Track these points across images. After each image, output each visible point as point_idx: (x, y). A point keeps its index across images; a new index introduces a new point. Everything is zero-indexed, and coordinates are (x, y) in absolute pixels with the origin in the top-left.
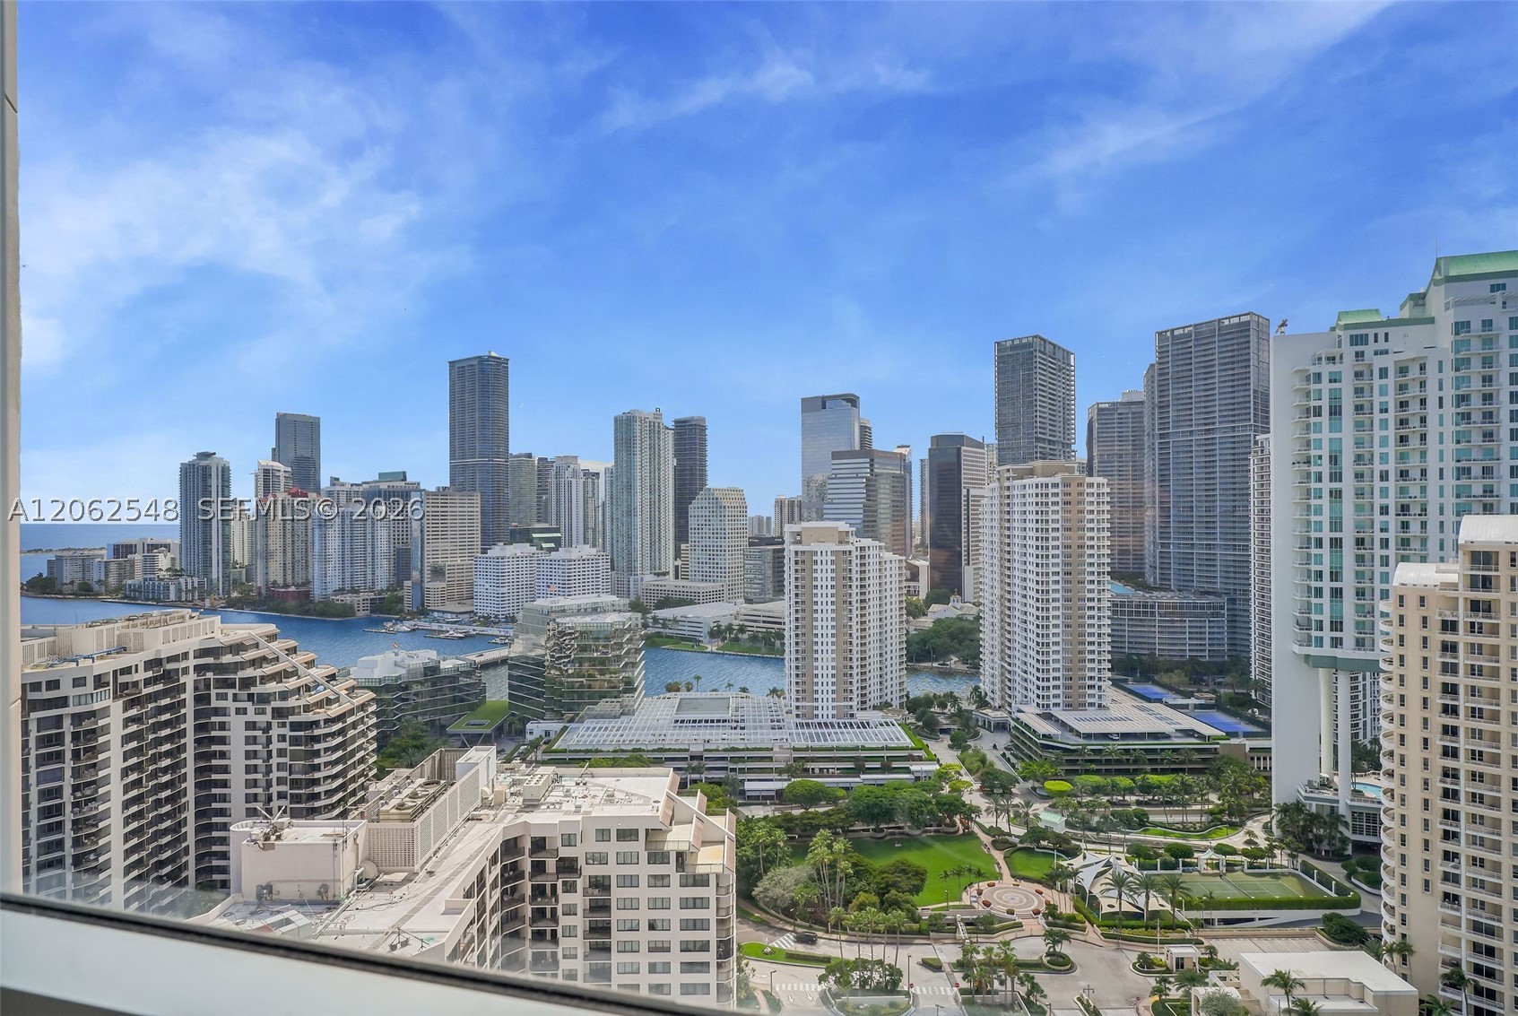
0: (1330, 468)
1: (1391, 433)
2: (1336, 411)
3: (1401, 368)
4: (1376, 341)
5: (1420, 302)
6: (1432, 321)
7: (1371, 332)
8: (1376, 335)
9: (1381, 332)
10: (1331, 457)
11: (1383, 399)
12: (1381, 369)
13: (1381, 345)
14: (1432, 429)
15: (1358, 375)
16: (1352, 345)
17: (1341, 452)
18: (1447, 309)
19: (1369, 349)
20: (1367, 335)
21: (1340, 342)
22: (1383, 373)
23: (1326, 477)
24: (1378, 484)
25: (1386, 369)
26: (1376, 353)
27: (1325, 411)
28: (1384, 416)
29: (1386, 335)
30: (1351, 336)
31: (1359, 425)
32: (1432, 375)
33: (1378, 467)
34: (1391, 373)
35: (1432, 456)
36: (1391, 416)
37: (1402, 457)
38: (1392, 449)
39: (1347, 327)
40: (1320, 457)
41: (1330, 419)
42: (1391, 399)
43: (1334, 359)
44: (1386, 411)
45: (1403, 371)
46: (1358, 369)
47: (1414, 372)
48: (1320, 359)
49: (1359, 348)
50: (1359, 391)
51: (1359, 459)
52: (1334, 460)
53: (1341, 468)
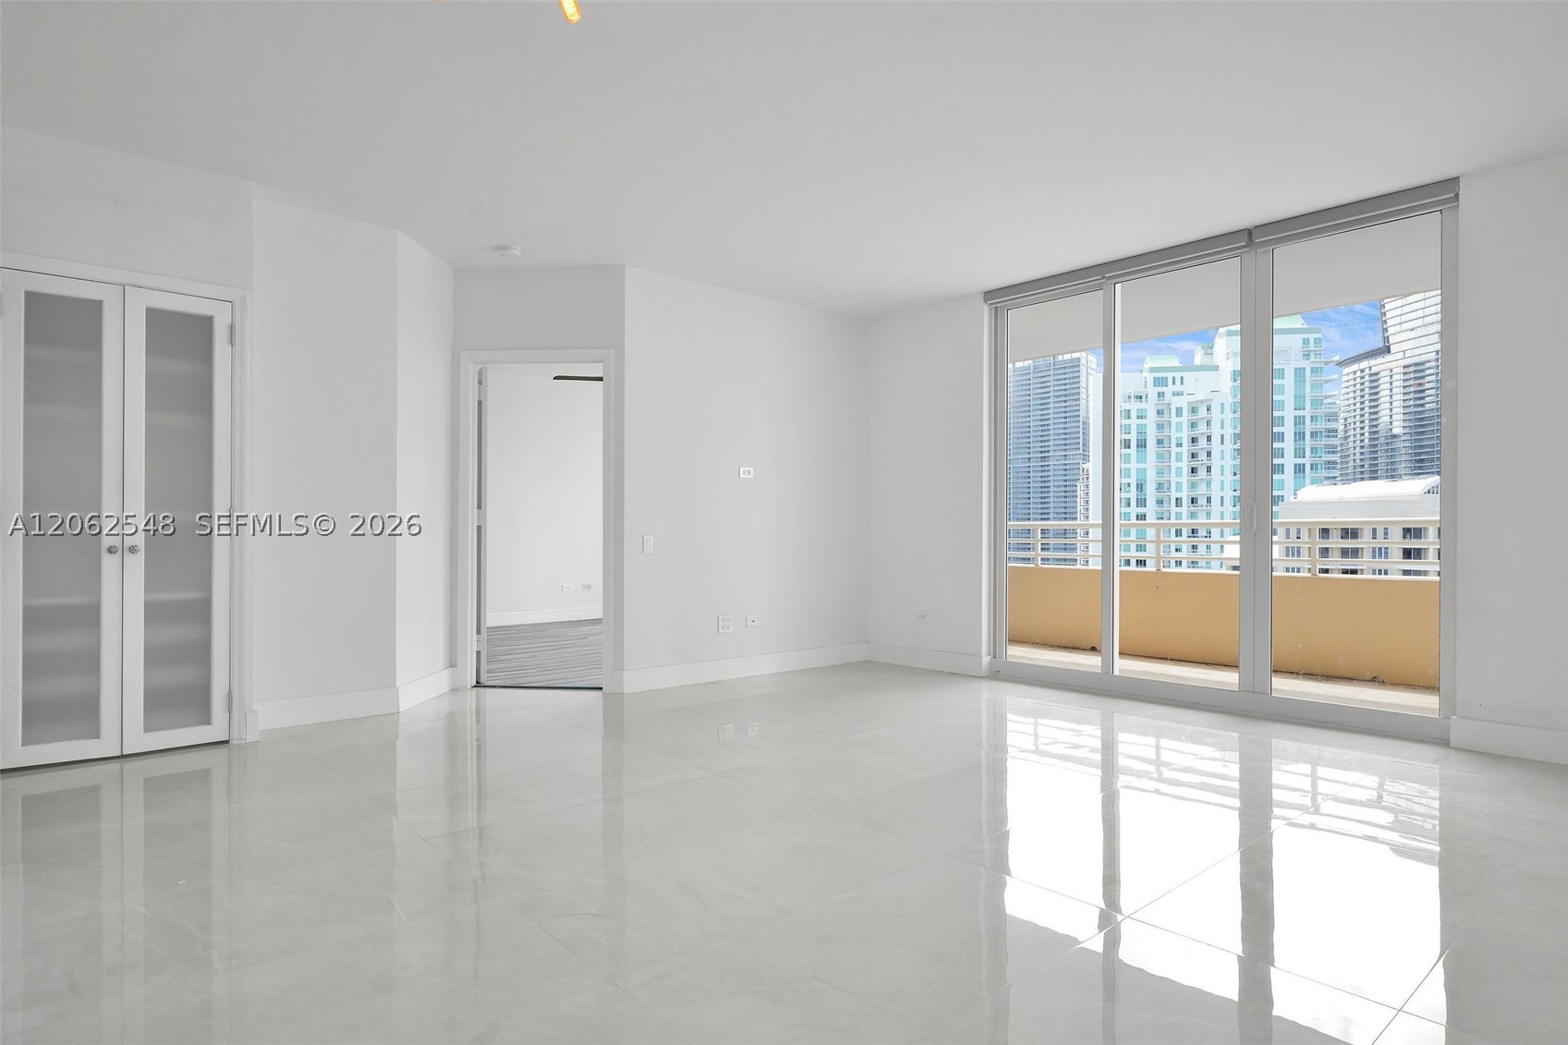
0: (1137, 495)
1: (1185, 465)
2: (1142, 444)
3: (1193, 408)
4: (1174, 384)
5: (1209, 351)
6: (1216, 368)
7: (1170, 375)
8: (1174, 378)
9: (1178, 375)
10: (1137, 485)
11: (1179, 435)
12: (1177, 408)
13: (1178, 387)
14: (1216, 462)
15: (1159, 412)
16: (1155, 386)
17: (1145, 480)
18: (1228, 359)
19: (1168, 390)
20: (1167, 378)
21: (1146, 382)
22: (1179, 412)
23: (1133, 503)
24: (1174, 509)
25: (1181, 408)
26: (1174, 395)
27: (1134, 444)
28: (1179, 449)
29: (1182, 378)
30: (1155, 378)
31: (1160, 456)
32: (1216, 416)
33: (1174, 495)
34: (1185, 412)
35: (1215, 485)
36: (1185, 450)
37: (1193, 485)
38: (1185, 478)
39: (1152, 370)
40: (1129, 485)
41: (1137, 451)
42: (1185, 435)
43: (1141, 398)
44: (1181, 445)
45: (1194, 410)
46: (1160, 408)
47: (1202, 412)
48: (1130, 397)
49: (1161, 389)
50: (1160, 427)
51: (1160, 486)
52: (1140, 487)
53: (1145, 495)
